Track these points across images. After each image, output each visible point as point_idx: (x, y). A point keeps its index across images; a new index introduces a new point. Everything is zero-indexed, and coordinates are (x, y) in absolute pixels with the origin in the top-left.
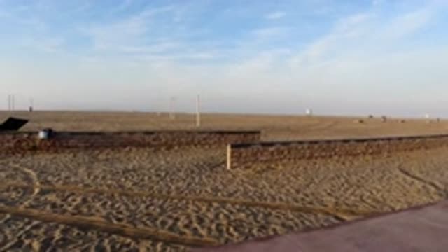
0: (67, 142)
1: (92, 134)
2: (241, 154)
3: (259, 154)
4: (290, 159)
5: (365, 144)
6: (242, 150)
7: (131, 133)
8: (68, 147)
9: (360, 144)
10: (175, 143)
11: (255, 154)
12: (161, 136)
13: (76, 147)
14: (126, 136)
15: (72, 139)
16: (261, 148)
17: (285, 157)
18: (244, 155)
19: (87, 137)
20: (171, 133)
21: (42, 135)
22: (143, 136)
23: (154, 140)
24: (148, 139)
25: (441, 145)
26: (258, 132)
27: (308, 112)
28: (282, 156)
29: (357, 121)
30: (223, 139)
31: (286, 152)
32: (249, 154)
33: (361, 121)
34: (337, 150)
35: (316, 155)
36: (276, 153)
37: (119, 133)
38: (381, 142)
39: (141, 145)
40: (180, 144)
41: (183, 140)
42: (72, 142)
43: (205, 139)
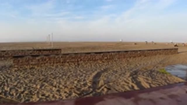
2: (19, 61)
3: (30, 61)
4: (50, 63)
5: (102, 54)
6: (19, 59)
9: (98, 55)
11: (28, 61)
16: (31, 58)
17: (47, 62)
18: (20, 61)
25: (156, 55)
28: (45, 62)
31: (47, 60)
32: (24, 61)
34: (82, 58)
35: (68, 61)
36: (40, 60)
38: (113, 54)
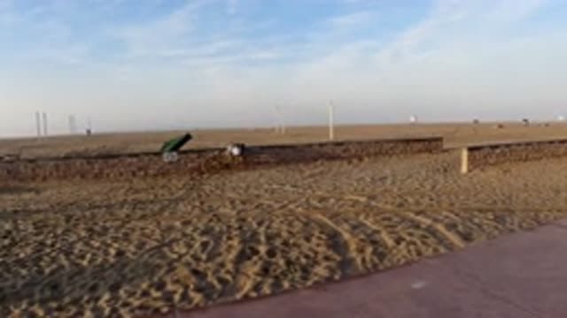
0: (258, 158)
1: (283, 147)
3: (488, 157)
4: (511, 161)
7: (321, 145)
8: (259, 163)
10: (364, 153)
12: (351, 147)
13: (267, 163)
14: (317, 148)
15: (262, 153)
17: (507, 159)
18: (477, 157)
19: (277, 150)
20: (360, 143)
21: (236, 151)
22: (333, 147)
23: (345, 151)
24: (339, 150)
26: (440, 139)
27: (412, 119)
29: (496, 127)
30: (408, 148)
33: (501, 126)
36: (500, 155)
37: (310, 146)
39: (332, 158)
40: (369, 155)
41: (372, 150)
42: (263, 157)
43: (391, 149)
